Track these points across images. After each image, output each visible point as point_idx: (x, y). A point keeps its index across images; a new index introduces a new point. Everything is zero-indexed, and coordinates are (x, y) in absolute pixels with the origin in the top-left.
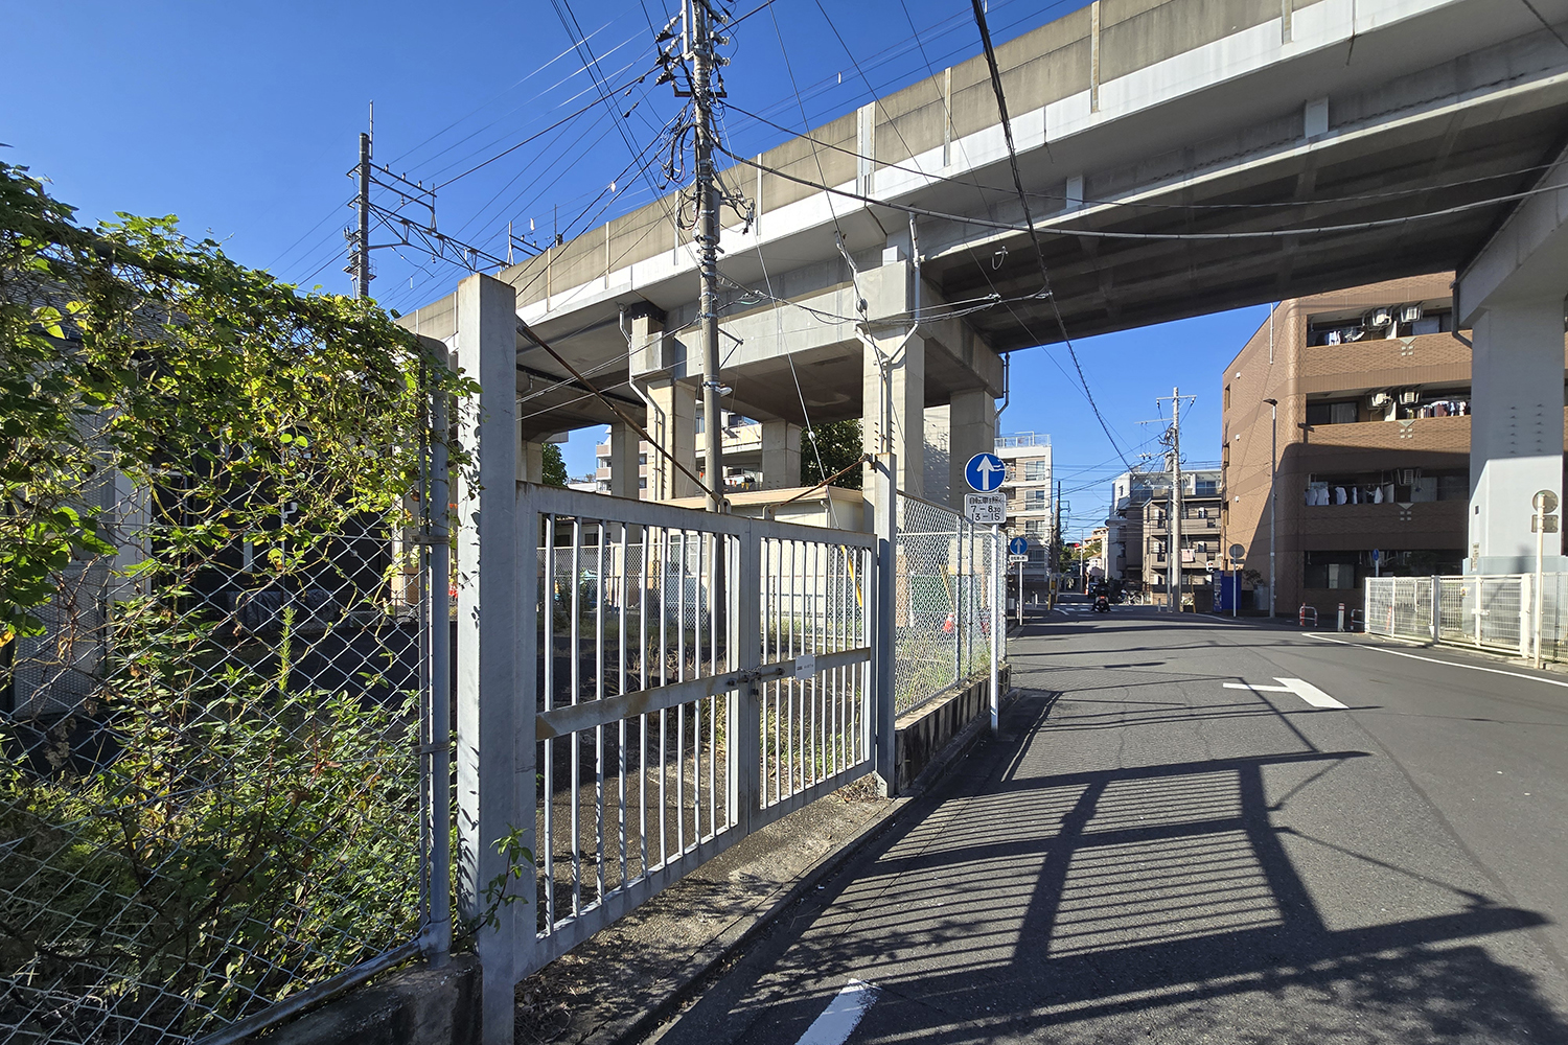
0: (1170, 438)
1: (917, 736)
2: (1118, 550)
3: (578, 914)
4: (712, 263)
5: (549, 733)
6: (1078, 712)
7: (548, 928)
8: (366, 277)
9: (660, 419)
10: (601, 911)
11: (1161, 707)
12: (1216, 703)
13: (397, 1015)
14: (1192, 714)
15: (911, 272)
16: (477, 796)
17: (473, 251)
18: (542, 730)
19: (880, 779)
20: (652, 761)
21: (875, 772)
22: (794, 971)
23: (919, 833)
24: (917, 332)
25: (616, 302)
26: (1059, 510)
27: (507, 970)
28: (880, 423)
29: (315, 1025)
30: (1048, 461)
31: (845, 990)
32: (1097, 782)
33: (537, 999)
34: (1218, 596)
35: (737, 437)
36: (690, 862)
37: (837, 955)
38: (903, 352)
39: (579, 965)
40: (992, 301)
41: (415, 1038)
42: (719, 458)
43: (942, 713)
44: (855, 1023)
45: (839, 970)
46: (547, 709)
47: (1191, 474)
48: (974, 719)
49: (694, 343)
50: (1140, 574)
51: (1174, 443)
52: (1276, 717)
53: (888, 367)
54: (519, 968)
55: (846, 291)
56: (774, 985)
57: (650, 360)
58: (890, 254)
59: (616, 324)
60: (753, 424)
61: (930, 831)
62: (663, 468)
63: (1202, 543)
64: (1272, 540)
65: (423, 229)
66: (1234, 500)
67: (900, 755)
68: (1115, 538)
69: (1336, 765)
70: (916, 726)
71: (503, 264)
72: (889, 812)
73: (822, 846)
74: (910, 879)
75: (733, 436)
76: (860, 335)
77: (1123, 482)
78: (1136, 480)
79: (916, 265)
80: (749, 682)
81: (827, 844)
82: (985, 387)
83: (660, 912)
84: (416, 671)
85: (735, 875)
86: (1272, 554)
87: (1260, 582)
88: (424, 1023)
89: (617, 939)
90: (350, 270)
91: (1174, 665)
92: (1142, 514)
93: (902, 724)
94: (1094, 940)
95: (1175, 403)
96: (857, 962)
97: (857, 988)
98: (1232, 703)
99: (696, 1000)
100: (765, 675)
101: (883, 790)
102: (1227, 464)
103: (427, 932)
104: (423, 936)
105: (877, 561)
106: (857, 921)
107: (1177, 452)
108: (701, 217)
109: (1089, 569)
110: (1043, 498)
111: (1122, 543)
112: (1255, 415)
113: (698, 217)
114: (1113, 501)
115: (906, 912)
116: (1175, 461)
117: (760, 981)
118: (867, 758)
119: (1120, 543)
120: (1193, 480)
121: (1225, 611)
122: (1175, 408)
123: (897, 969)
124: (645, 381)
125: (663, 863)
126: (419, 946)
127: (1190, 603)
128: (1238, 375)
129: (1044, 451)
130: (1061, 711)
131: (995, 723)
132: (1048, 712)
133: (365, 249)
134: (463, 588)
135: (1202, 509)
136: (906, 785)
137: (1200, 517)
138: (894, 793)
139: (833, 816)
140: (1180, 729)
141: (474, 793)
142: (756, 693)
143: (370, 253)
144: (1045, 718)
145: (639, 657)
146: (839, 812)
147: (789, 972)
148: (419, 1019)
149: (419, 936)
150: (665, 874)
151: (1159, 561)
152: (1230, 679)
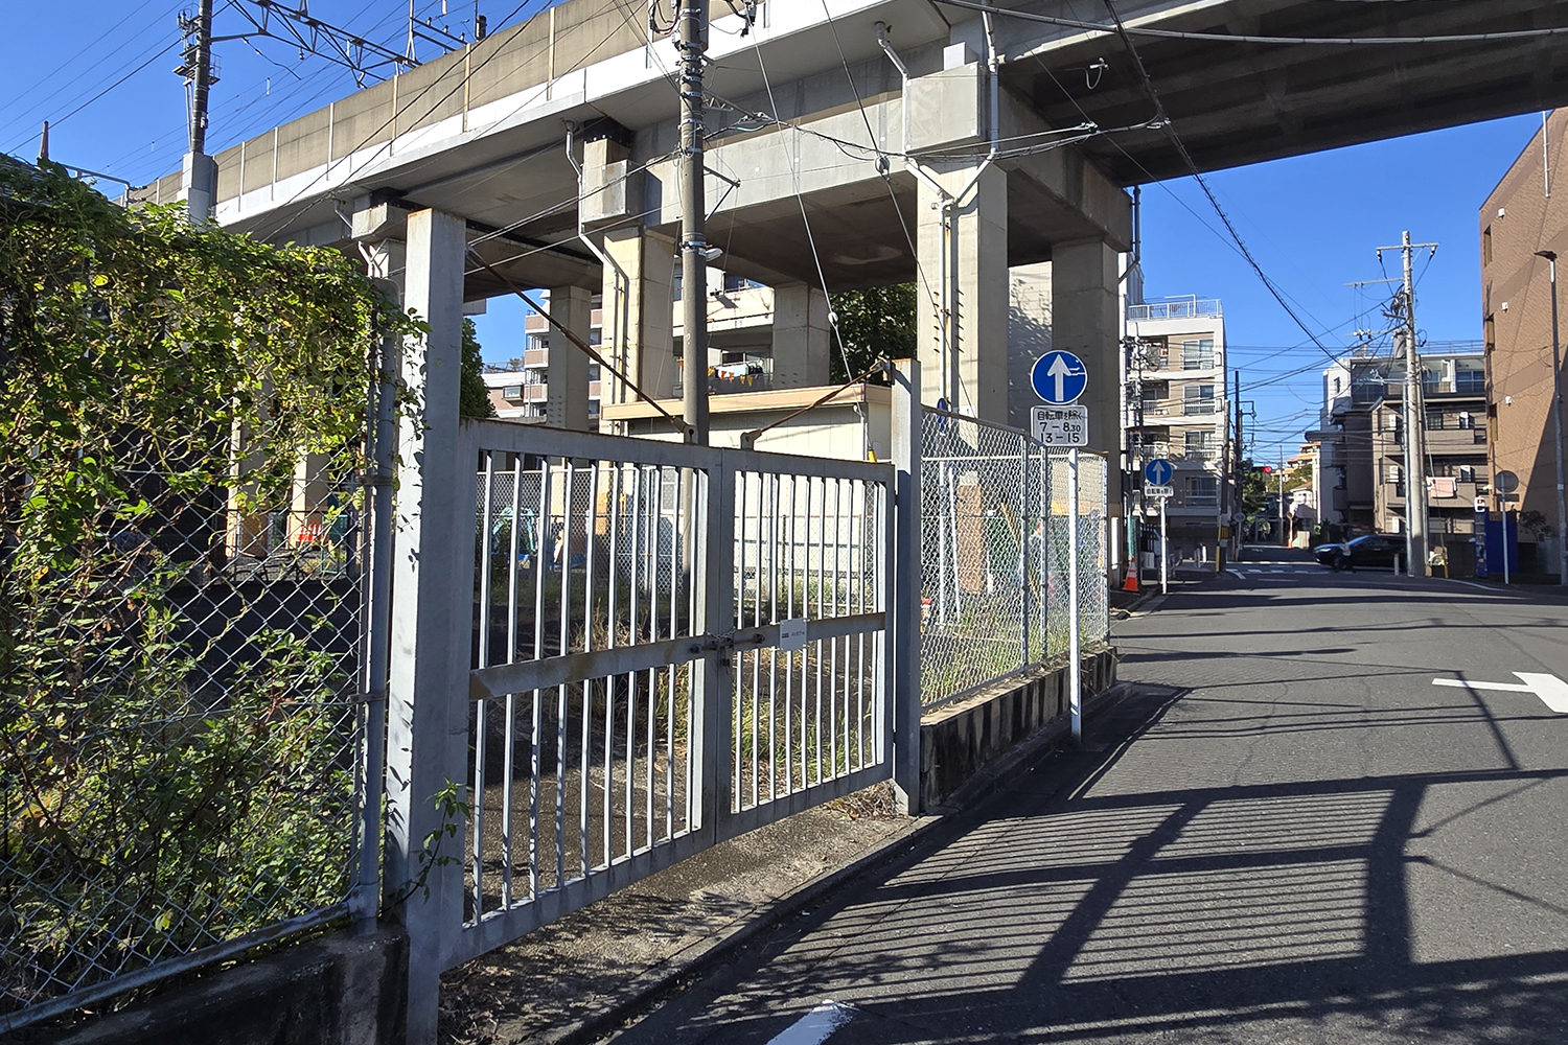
0: (1400, 307)
1: (954, 737)
2: (1335, 478)
3: (508, 907)
4: (697, 79)
5: (484, 694)
6: (1206, 716)
7: (475, 917)
8: (206, 81)
9: (622, 284)
10: (534, 907)
11: (1329, 709)
12: (1412, 706)
13: (328, 971)
14: (1367, 719)
15: (984, 79)
16: (409, 754)
17: (358, 42)
18: (476, 689)
19: (898, 789)
20: (596, 758)
21: (892, 781)
22: (760, 993)
23: (942, 857)
24: (996, 161)
25: (562, 119)
26: (1239, 414)
27: (433, 951)
28: (941, 293)
29: (252, 972)
30: (1218, 340)
31: (816, 1009)
32: (1194, 801)
33: (458, 1005)
34: (1482, 552)
35: (735, 306)
36: (640, 868)
37: (814, 977)
38: (974, 191)
39: (505, 976)
40: (1086, 132)
41: (344, 999)
42: (704, 339)
43: (996, 710)
44: (823, 1039)
45: (810, 991)
46: (482, 666)
47: (1447, 359)
48: (1051, 721)
49: (670, 175)
50: (1368, 516)
51: (1406, 315)
52: (1483, 727)
53: (954, 212)
54: (444, 955)
55: (893, 104)
56: (734, 1004)
57: (608, 202)
58: (954, 54)
59: (561, 148)
60: (759, 287)
61: (958, 855)
62: (625, 355)
63: (1467, 468)
64: (1559, 465)
65: (288, 13)
66: (1505, 401)
67: (927, 759)
68: (1330, 458)
69: (1534, 784)
70: (952, 722)
71: (400, 59)
72: (907, 833)
73: (812, 868)
74: (919, 905)
75: (729, 304)
76: (912, 167)
77: (1339, 374)
78: (1358, 370)
79: (992, 69)
80: (718, 650)
81: (819, 866)
82: (1102, 236)
83: (600, 928)
84: (357, 616)
85: (697, 894)
86: (1560, 487)
87: (1547, 530)
88: (353, 986)
89: (548, 953)
90: (184, 72)
91: (1368, 653)
92: (1370, 422)
93: (931, 719)
94: (1128, 967)
95: (1406, 255)
96: (834, 984)
97: (831, 1008)
98: (1435, 705)
99: (640, 1019)
100: (736, 643)
101: (903, 807)
102: (1491, 347)
103: (356, 894)
104: (352, 898)
105: (893, 500)
106: (844, 946)
107: (1412, 329)
108: (683, 18)
109: (1293, 508)
110: (1211, 396)
111: (1342, 467)
112: (1527, 275)
113: (678, 18)
114: (1326, 401)
115: (905, 937)
116: (1409, 342)
117: (716, 1001)
118: (881, 760)
119: (1337, 466)
120: (1451, 368)
121: (1492, 575)
122: (1406, 262)
123: (881, 990)
124: (599, 229)
125: (607, 864)
126: (348, 907)
127: (1442, 562)
128: (1501, 212)
129: (1213, 325)
130: (1181, 713)
131: (1077, 726)
132: (1162, 715)
133: (207, 41)
134: (402, 531)
135: (1464, 415)
136: (937, 801)
137: (1462, 426)
138: (918, 810)
139: (835, 834)
140: (1341, 739)
141: (406, 750)
142: (727, 663)
143: (213, 47)
144: (1156, 722)
145: (584, 630)
146: (842, 830)
147: (751, 993)
148: (349, 980)
149: (348, 898)
150: (609, 876)
151: (1398, 496)
152: (1443, 673)
